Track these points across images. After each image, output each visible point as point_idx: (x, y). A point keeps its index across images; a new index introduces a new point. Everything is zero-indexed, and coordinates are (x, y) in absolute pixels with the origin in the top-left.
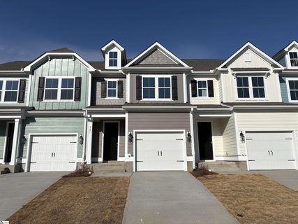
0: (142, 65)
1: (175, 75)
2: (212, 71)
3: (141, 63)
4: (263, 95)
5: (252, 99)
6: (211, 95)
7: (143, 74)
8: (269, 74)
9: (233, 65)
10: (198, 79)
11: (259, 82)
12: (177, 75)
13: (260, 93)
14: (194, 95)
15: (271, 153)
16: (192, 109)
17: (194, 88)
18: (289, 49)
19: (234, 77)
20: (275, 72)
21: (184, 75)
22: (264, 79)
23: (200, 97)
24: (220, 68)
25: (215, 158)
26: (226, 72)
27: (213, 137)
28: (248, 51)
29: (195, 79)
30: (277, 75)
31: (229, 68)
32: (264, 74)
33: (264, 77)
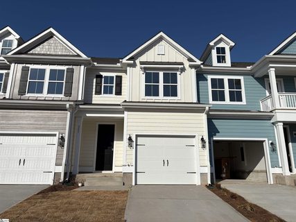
0: (32, 54)
1: (71, 67)
2: (119, 65)
3: (31, 52)
4: (175, 94)
5: (161, 97)
6: (119, 92)
7: (31, 64)
8: (183, 70)
9: (143, 58)
10: (104, 74)
11: (171, 78)
12: (74, 67)
13: (171, 91)
14: (98, 92)
15: (166, 162)
16: (68, 106)
17: (99, 84)
18: (216, 44)
19: (142, 72)
20: (191, 67)
21: (82, 67)
22: (178, 76)
23: (105, 95)
24: (124, 61)
25: (115, 169)
26: (134, 65)
27: (115, 142)
28: (163, 43)
29: (101, 73)
30: (194, 71)
31: (137, 62)
32: (177, 69)
33: (178, 73)
